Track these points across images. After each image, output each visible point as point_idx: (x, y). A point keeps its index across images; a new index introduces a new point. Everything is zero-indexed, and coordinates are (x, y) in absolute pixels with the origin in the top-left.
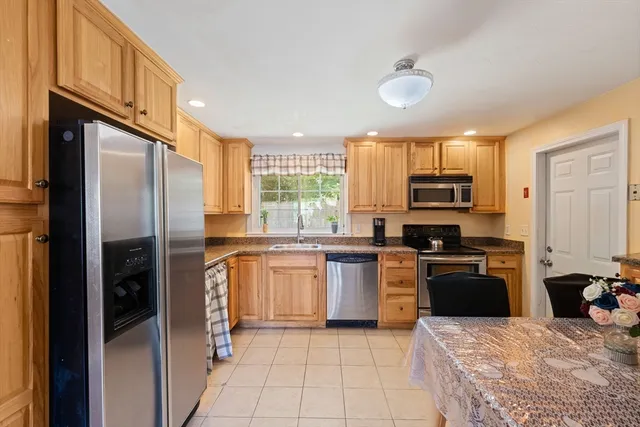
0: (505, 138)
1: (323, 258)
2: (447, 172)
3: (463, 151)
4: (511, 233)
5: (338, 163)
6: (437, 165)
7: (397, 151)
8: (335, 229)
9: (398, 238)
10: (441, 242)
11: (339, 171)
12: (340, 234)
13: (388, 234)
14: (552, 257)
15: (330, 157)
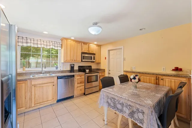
0: (101, 45)
1: (56, 78)
2: (90, 52)
3: (93, 47)
4: (102, 67)
5: (59, 45)
6: (88, 50)
7: (78, 44)
8: (57, 68)
9: (77, 70)
10: (88, 70)
11: (59, 48)
12: (59, 69)
13: (75, 69)
14: (110, 72)
15: (56, 43)
